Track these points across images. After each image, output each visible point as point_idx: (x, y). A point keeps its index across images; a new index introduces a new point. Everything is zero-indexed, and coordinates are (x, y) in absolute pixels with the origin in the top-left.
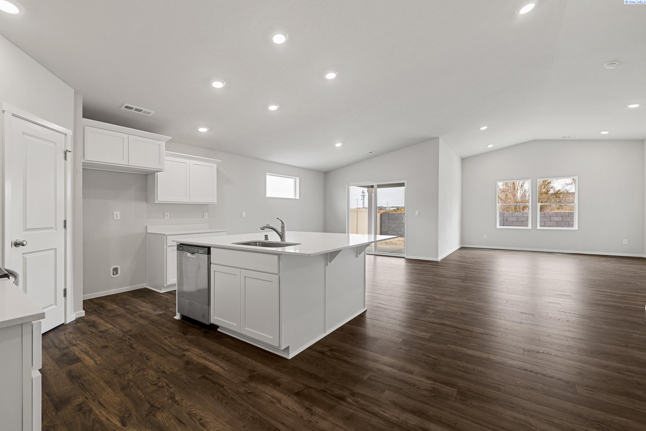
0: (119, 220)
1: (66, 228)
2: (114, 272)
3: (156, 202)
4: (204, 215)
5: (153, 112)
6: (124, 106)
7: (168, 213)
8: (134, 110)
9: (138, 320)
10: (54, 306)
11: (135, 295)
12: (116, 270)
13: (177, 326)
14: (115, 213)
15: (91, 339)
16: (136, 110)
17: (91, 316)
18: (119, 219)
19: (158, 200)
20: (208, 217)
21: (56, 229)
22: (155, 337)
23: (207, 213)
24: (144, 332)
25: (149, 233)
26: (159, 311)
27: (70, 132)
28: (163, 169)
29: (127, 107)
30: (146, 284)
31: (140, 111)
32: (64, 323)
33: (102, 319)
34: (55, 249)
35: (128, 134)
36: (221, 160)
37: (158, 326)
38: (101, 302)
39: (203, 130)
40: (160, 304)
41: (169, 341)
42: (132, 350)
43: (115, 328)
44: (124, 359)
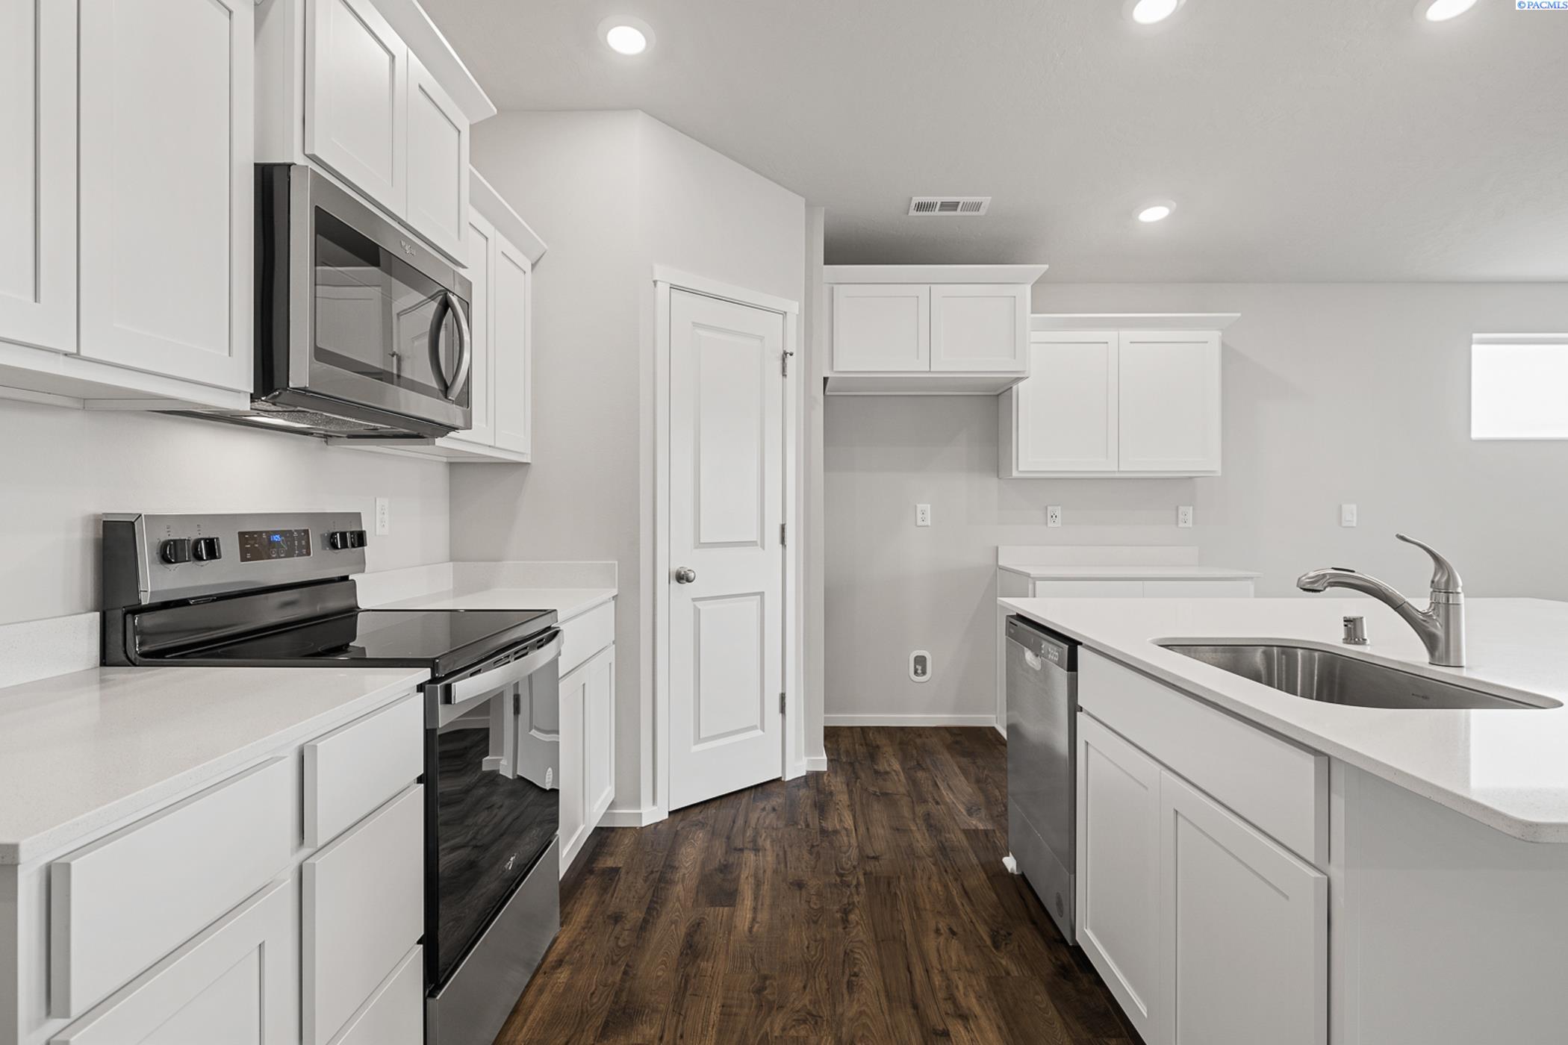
0: (927, 526)
1: (785, 546)
2: (917, 667)
3: (1015, 474)
4: (1181, 516)
5: (986, 200)
6: (913, 205)
7: (1060, 507)
8: (940, 210)
9: (914, 828)
10: (759, 732)
11: (957, 742)
12: (920, 661)
13: (994, 895)
14: (920, 507)
15: (791, 847)
16: (945, 206)
17: (836, 777)
18: (929, 524)
19: (1020, 469)
20: (1194, 523)
21: (763, 547)
22: (917, 909)
23: (1191, 508)
24: (902, 877)
25: (1002, 568)
26: (980, 819)
27: (794, 308)
28: (1024, 372)
29: (920, 207)
30: (994, 716)
31: (954, 206)
32: (781, 778)
33: (850, 792)
34: (762, 594)
35: (927, 283)
36: (1238, 312)
37: (946, 871)
38: (878, 743)
39: (1154, 214)
40: (998, 794)
41: (941, 947)
42: (840, 929)
43: (854, 832)
44: (806, 950)
